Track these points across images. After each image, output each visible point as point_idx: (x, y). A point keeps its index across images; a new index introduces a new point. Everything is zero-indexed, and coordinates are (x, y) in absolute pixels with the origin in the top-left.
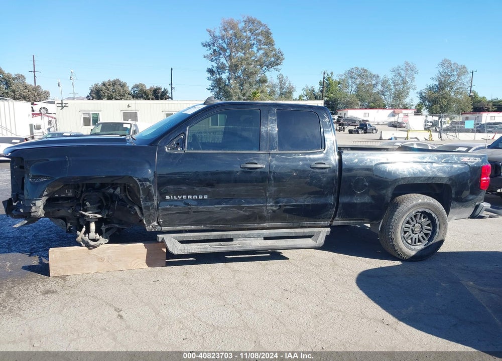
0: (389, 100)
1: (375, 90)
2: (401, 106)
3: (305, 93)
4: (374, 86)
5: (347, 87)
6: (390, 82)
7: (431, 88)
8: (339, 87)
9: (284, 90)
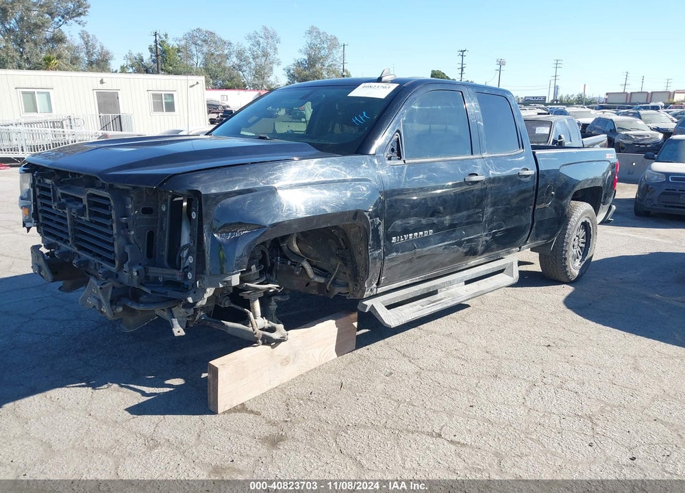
0: (249, 78)
1: (229, 64)
2: (265, 87)
3: (129, 63)
4: (227, 57)
5: (190, 57)
6: (248, 54)
7: (299, 64)
8: (179, 56)
9: (95, 57)
